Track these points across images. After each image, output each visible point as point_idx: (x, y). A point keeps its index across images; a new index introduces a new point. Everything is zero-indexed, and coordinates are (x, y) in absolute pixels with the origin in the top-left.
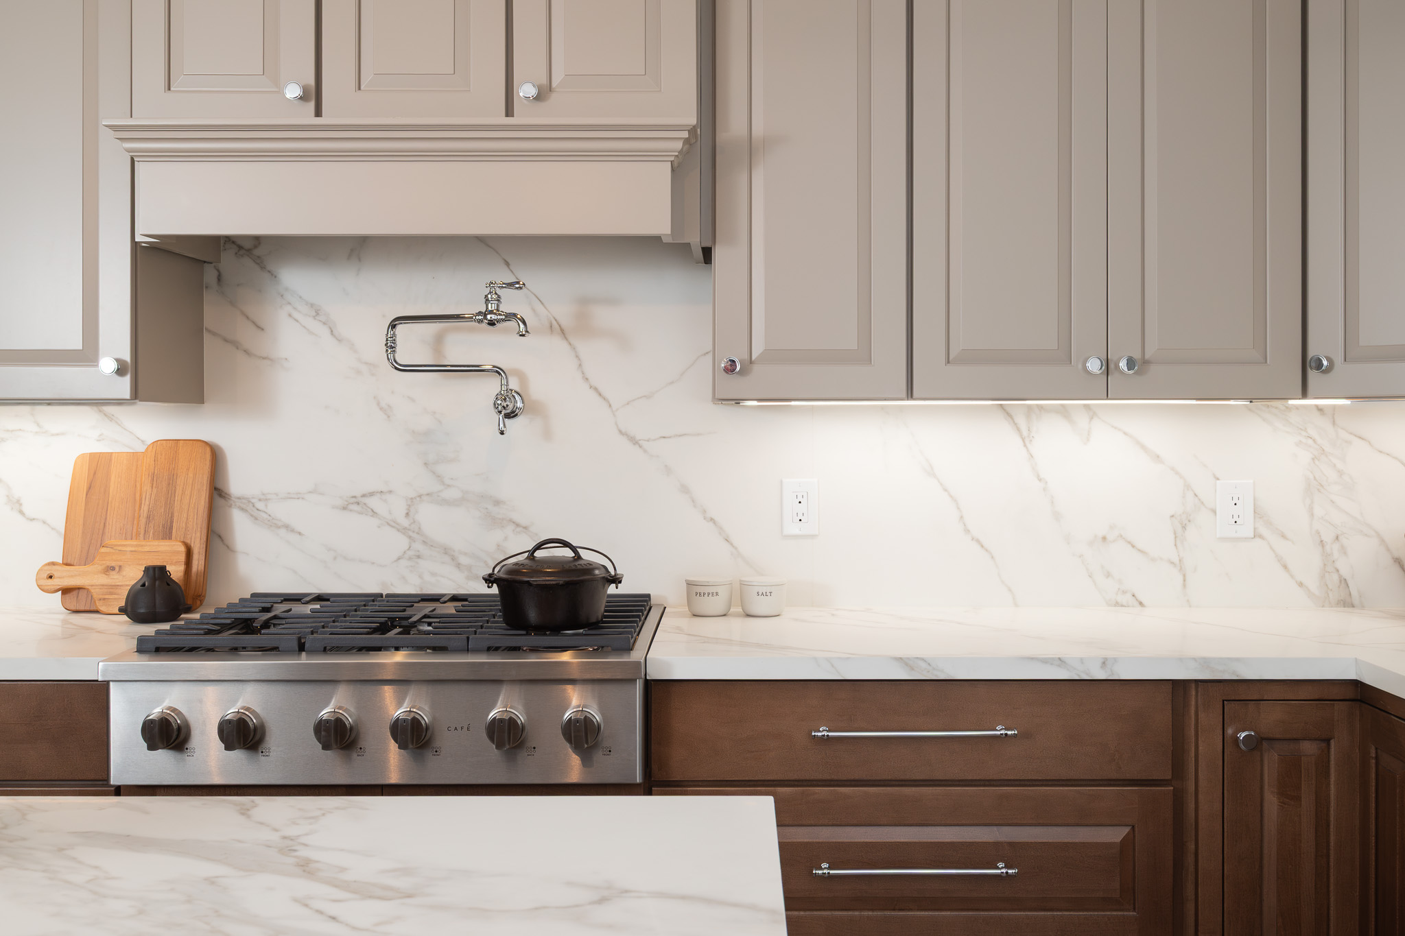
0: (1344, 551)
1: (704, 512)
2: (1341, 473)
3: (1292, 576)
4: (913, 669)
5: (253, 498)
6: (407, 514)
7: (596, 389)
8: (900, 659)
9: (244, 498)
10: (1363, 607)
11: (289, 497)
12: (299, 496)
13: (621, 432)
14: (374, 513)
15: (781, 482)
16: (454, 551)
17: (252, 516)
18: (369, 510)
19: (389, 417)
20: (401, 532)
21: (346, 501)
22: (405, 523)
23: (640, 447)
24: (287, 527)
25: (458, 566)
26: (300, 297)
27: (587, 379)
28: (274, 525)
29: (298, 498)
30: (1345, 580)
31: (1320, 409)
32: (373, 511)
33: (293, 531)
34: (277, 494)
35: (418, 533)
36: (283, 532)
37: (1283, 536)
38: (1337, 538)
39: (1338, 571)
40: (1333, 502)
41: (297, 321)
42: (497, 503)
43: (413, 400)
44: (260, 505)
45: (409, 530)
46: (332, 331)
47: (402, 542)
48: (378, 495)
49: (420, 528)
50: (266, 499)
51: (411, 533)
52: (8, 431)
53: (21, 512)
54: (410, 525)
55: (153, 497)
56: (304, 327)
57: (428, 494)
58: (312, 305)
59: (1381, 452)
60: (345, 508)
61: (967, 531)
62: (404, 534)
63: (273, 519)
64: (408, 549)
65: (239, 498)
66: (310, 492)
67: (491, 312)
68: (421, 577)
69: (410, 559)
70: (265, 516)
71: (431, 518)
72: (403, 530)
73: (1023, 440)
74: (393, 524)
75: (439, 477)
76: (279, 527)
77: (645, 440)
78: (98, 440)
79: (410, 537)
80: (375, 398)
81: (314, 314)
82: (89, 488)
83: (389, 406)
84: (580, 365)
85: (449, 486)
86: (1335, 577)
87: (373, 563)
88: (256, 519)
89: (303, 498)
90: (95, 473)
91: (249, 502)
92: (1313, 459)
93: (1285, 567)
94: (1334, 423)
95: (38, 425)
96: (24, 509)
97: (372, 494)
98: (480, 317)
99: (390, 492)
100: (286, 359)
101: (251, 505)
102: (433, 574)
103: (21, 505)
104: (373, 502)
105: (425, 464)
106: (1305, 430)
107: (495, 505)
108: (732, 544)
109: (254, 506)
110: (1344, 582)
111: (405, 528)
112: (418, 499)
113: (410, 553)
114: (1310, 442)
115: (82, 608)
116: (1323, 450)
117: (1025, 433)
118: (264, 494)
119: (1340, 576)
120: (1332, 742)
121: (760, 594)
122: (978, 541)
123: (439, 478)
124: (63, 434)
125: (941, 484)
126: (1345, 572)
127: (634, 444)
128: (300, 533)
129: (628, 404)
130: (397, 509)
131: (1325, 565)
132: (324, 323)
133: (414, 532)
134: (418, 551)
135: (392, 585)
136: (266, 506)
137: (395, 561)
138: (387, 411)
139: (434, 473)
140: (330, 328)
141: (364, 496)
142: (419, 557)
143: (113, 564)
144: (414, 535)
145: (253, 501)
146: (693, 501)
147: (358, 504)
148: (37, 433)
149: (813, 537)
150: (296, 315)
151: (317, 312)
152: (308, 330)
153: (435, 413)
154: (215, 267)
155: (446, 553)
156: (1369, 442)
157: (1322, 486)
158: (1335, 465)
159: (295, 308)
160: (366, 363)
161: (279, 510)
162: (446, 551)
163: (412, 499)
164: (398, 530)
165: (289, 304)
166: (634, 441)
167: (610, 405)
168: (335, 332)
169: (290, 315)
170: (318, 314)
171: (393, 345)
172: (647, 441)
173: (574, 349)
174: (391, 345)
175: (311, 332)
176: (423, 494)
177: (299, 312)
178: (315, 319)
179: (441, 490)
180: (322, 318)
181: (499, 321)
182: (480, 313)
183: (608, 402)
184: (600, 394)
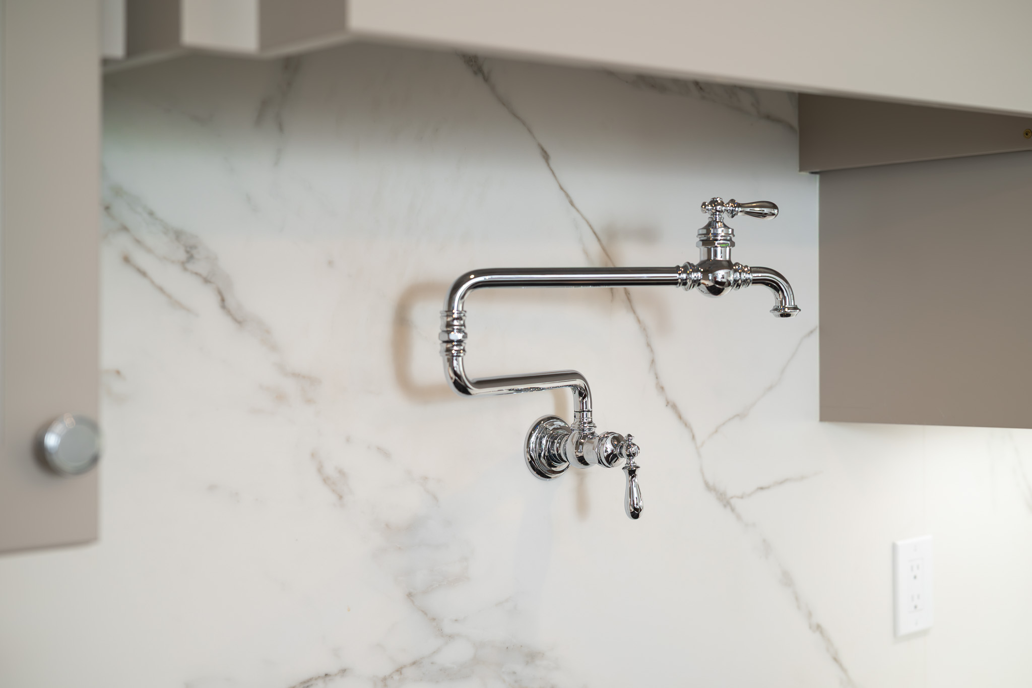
1: (810, 615)
13: (707, 484)
15: (894, 547)
19: (341, 497)
23: (733, 510)
26: (151, 214)
27: (662, 388)
41: (143, 274)
43: (385, 453)
46: (223, 300)
56: (161, 289)
57: (414, 663)
58: (178, 235)
67: (719, 265)
77: (738, 497)
80: (313, 455)
81: (182, 255)
83: (341, 472)
85: (451, 636)
98: (694, 276)
99: (343, 672)
100: (118, 372)
105: (409, 595)
107: (527, 663)
108: (841, 666)
123: (433, 620)
127: (724, 505)
129: (716, 431)
132: (206, 281)
138: (337, 484)
139: (425, 613)
140: (220, 293)
146: (797, 599)
149: (924, 633)
150: (141, 259)
152: (169, 296)
153: (426, 478)
159: (138, 242)
160: (296, 375)
165: (125, 229)
166: (725, 501)
167: (693, 437)
168: (230, 302)
169: (127, 260)
170: (191, 257)
171: (459, 336)
172: (742, 497)
173: (644, 329)
174: (456, 336)
175: (175, 304)
176: (405, 666)
177: (149, 251)
178: (185, 269)
179: (436, 652)
180: (201, 266)
181: (737, 284)
182: (688, 268)
183: (691, 430)
184: (680, 417)
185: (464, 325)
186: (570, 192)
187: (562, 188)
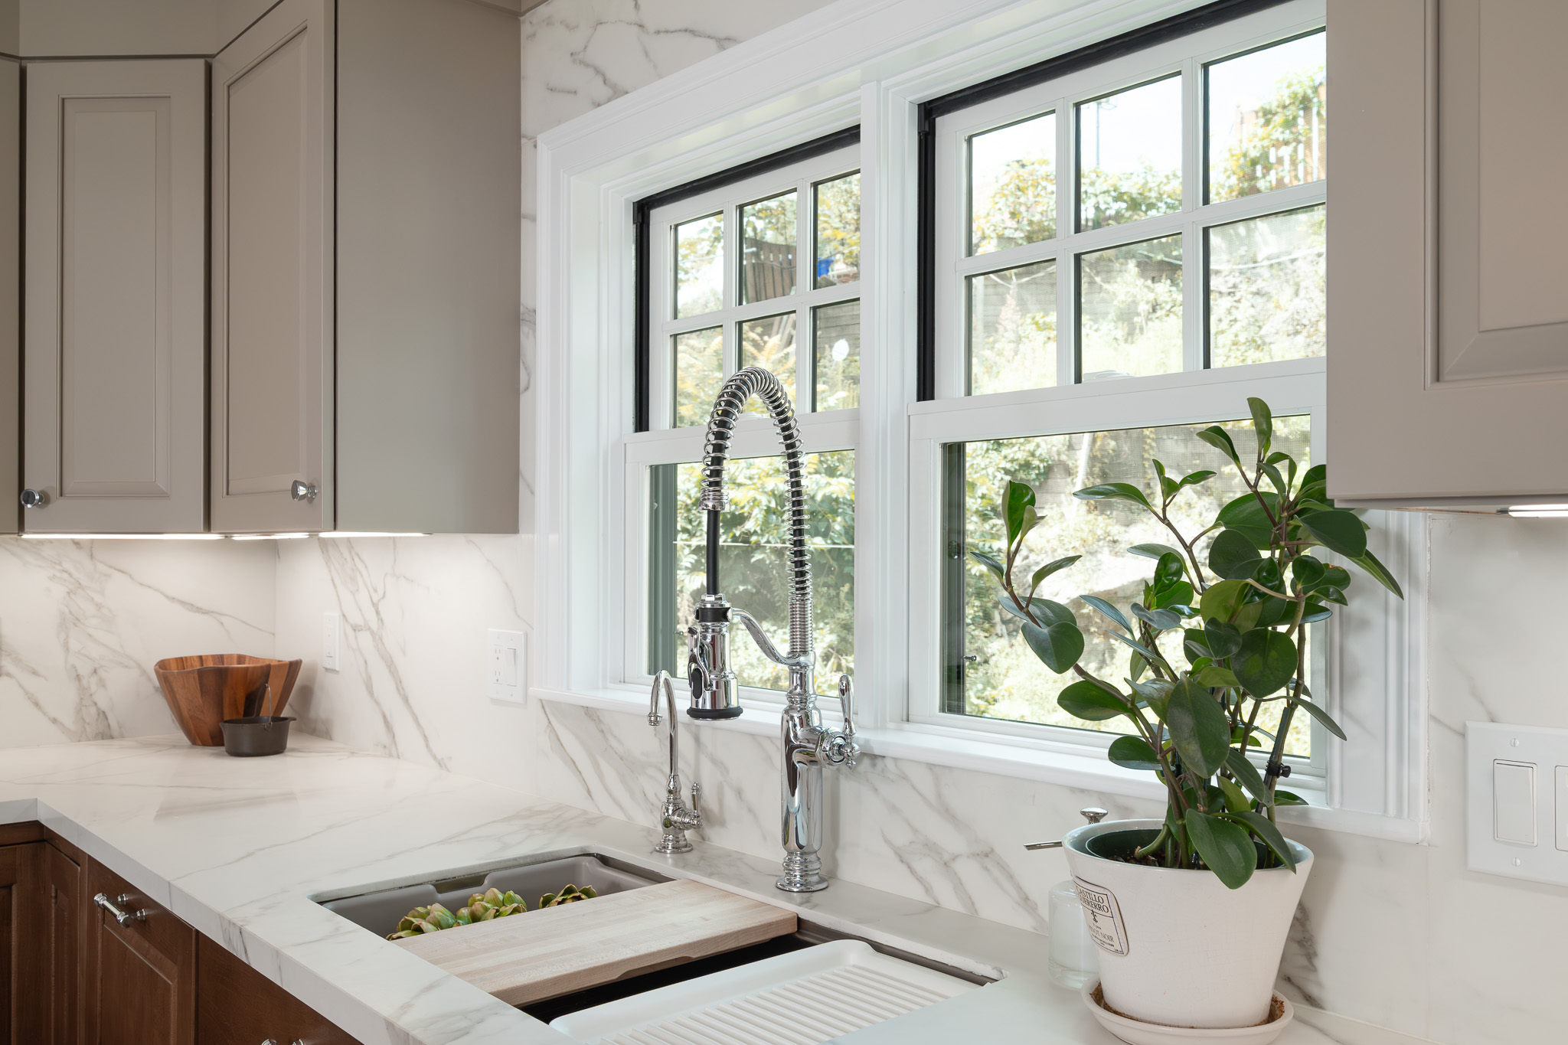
0: (102, 683)
2: (99, 606)
3: (44, 713)
10: (122, 737)
30: (104, 712)
31: (76, 543)
37: (35, 673)
38: (95, 671)
39: (96, 704)
40: (89, 635)
59: (142, 584)
86: (93, 710)
92: (68, 593)
93: (37, 704)
94: (92, 556)
106: (60, 564)
110: (103, 715)
114: (65, 575)
116: (80, 584)
119: (98, 709)
120: (14, 888)
126: (103, 704)
131: (81, 699)
156: (130, 576)
157: (78, 619)
158: (92, 599)
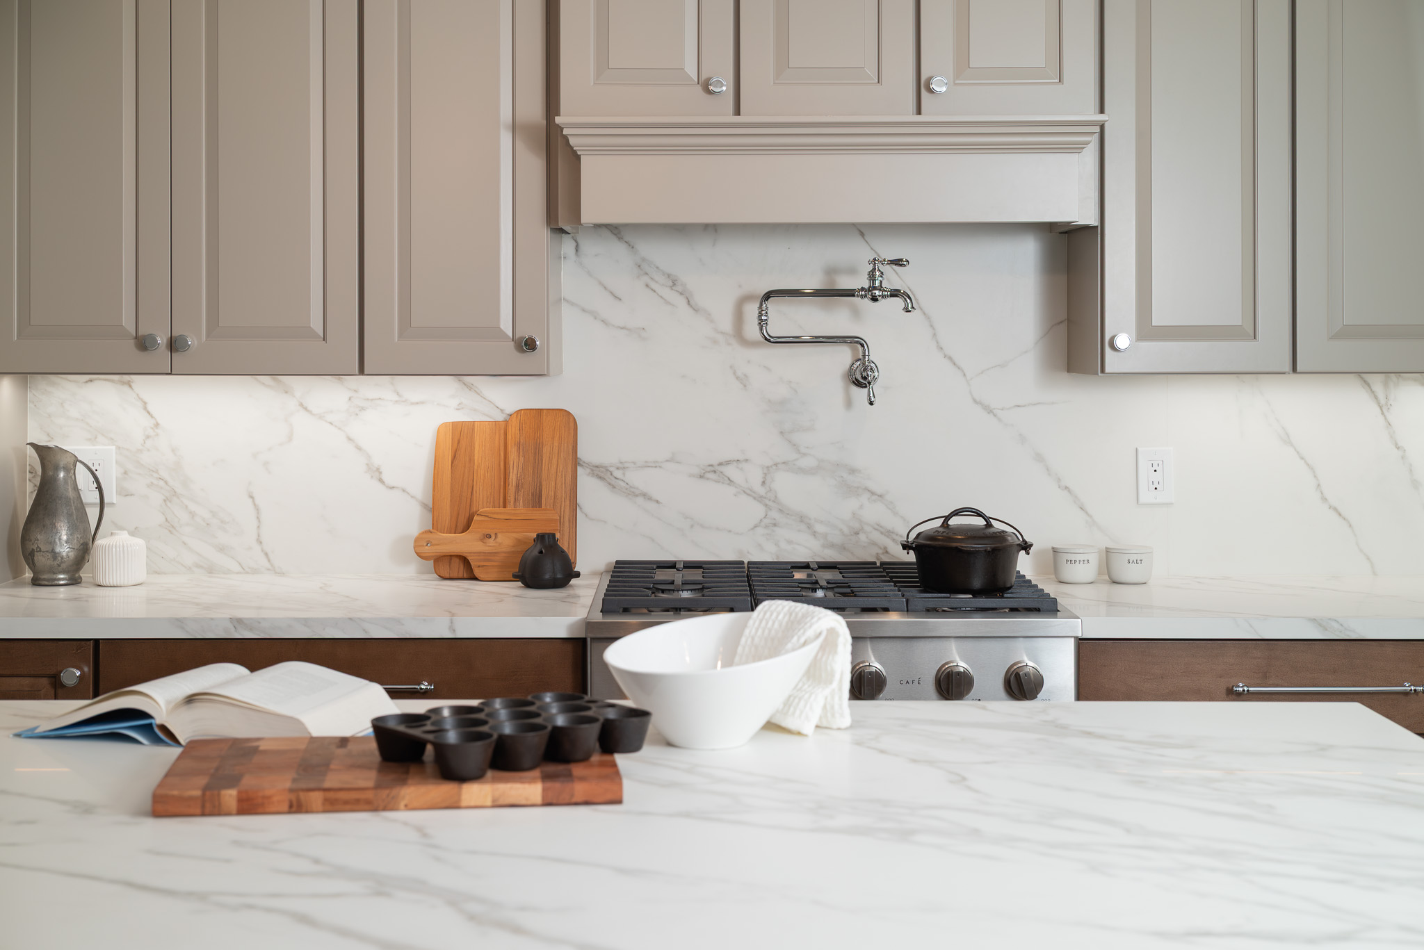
1: (1059, 480)
4: (1326, 630)
5: (611, 466)
6: (764, 482)
7: (950, 358)
8: (1314, 620)
9: (602, 467)
11: (646, 465)
12: (656, 465)
13: (975, 401)
14: (730, 482)
15: (1136, 451)
16: (810, 519)
17: (610, 484)
18: (727, 479)
19: (745, 386)
20: (758, 501)
21: (704, 470)
22: (761, 491)
23: (995, 415)
24: (644, 495)
25: (814, 534)
26: (657, 268)
27: (941, 348)
28: (632, 493)
29: (656, 467)
32: (729, 479)
33: (650, 499)
34: (634, 463)
35: (774, 501)
36: (640, 500)
41: (655, 291)
42: (853, 471)
43: (769, 369)
44: (618, 474)
45: (765, 498)
46: (689, 301)
47: (758, 510)
48: (735, 464)
49: (776, 497)
50: (624, 468)
51: (767, 502)
52: (368, 399)
53: (381, 481)
54: (766, 493)
55: (521, 466)
56: (661, 297)
57: (784, 463)
58: (669, 276)
60: (701, 477)
61: (1324, 499)
62: (760, 502)
63: (631, 487)
64: (765, 517)
65: (597, 467)
66: (667, 461)
68: (777, 545)
69: (766, 527)
70: (623, 484)
71: (787, 487)
72: (759, 499)
73: (1381, 408)
74: (749, 493)
75: (795, 445)
76: (637, 496)
77: (998, 410)
78: (458, 409)
79: (766, 505)
80: (731, 367)
81: (671, 284)
82: (454, 457)
83: (745, 375)
84: (934, 334)
85: (805, 455)
87: (730, 531)
88: (614, 487)
89: (660, 467)
90: (459, 443)
91: (607, 470)
95: (398, 394)
96: (384, 477)
97: (728, 463)
98: (864, 293)
99: (747, 460)
100: (644, 329)
101: (609, 473)
102: (790, 542)
103: (381, 473)
104: (730, 471)
105: (781, 433)
107: (850, 474)
108: (1087, 513)
109: (611, 474)
111: (761, 497)
112: (774, 467)
113: (766, 521)
115: (455, 575)
117: (1383, 401)
118: (621, 463)
121: (1131, 562)
122: (1335, 509)
123: (795, 447)
124: (422, 403)
125: (1298, 452)
127: (989, 413)
128: (657, 502)
129: (982, 373)
130: (754, 477)
132: (681, 294)
133: (770, 500)
134: (775, 519)
135: (748, 553)
136: (624, 474)
137: (752, 529)
138: (743, 381)
139: (790, 442)
140: (687, 299)
141: (720, 464)
142: (775, 525)
143: (488, 531)
144: (770, 503)
145: (611, 469)
146: (1048, 470)
147: (715, 472)
148: (396, 401)
149: (1169, 504)
150: (654, 286)
151: (674, 282)
152: (665, 300)
153: (790, 382)
154: (573, 237)
155: (802, 521)
159: (652, 279)
160: (722, 333)
161: (637, 479)
162: (802, 519)
163: (768, 467)
164: (755, 498)
165: (647, 274)
166: (989, 410)
167: (964, 375)
168: (691, 302)
169: (647, 286)
170: (674, 284)
171: (766, 318)
172: (1002, 410)
173: (929, 318)
174: (763, 318)
175: (668, 303)
176: (779, 463)
177: (657, 282)
178: (672, 289)
179: (797, 460)
180: (679, 288)
181: (883, 297)
182: (863, 289)
183: (963, 371)
184: (954, 364)
185: (767, 313)
186: (878, 252)
187: (872, 249)
